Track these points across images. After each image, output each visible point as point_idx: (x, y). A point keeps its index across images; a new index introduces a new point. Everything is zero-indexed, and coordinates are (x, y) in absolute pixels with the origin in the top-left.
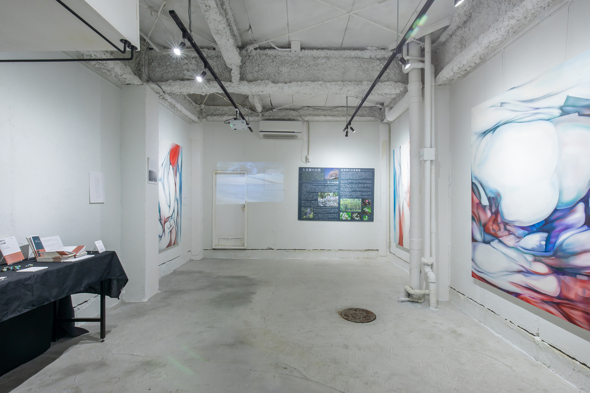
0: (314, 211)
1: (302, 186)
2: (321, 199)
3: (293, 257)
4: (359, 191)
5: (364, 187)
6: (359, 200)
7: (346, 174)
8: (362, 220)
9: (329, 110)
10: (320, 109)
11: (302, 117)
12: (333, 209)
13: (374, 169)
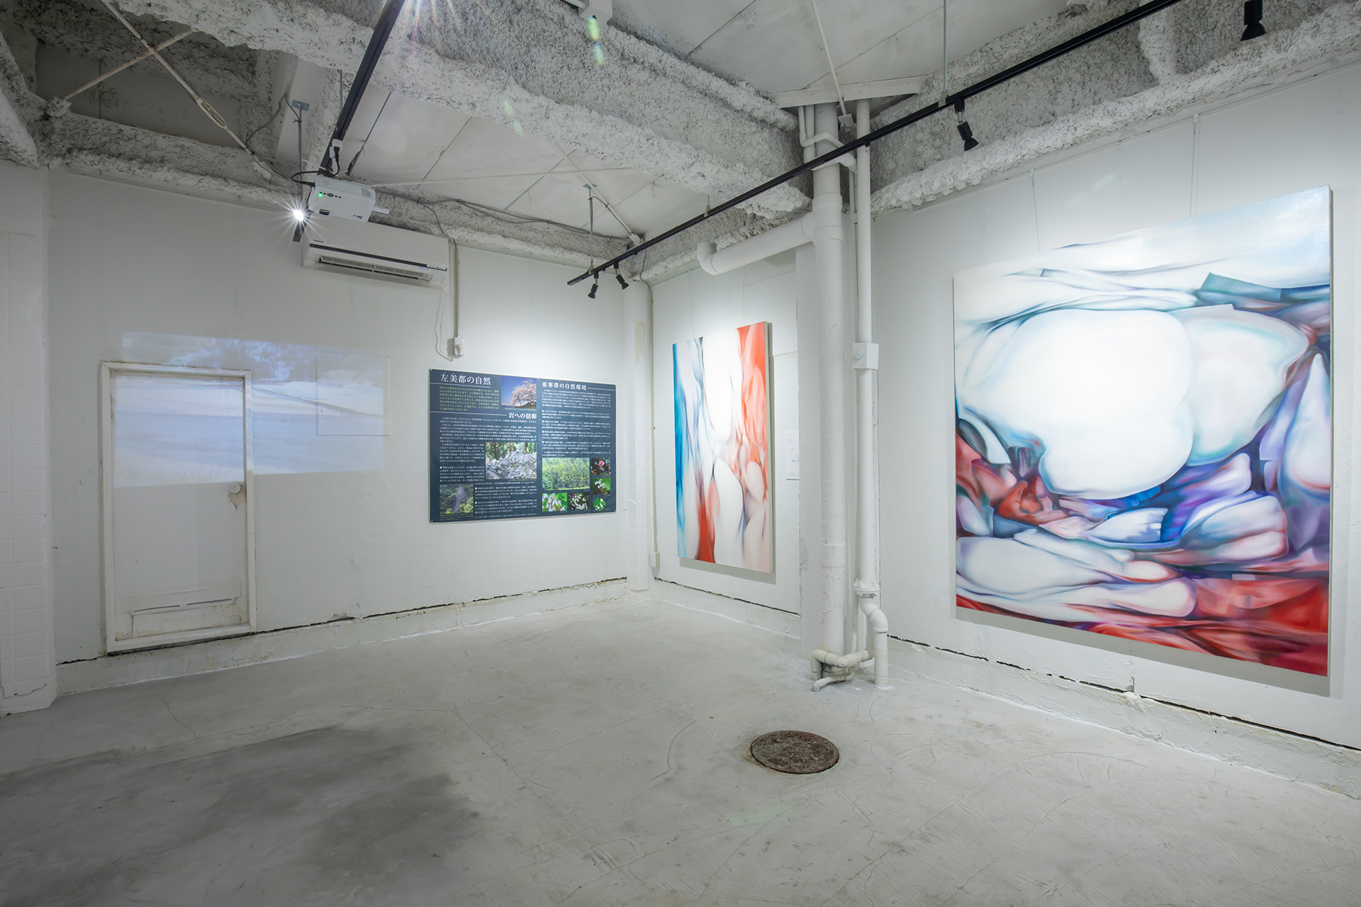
0: (474, 493)
1: (441, 425)
2: (494, 460)
3: (416, 633)
4: (584, 439)
5: (595, 430)
6: (585, 461)
7: (554, 396)
8: (591, 510)
9: (512, 222)
10: (488, 215)
11: (442, 225)
12: (525, 485)
13: (613, 387)
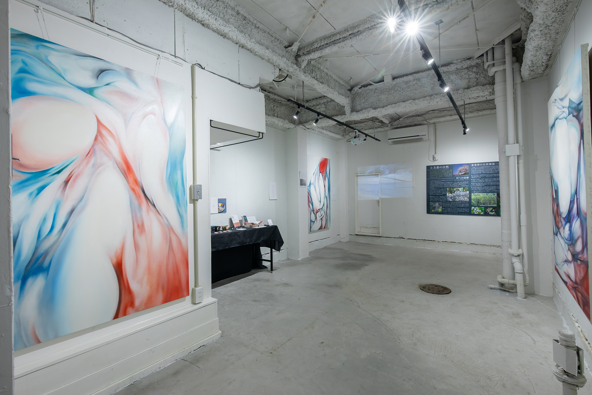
0: (442, 205)
1: (430, 183)
2: (450, 194)
3: (423, 247)
4: (494, 185)
6: (494, 195)
7: (477, 169)
10: (446, 110)
11: (427, 120)
12: (463, 203)
